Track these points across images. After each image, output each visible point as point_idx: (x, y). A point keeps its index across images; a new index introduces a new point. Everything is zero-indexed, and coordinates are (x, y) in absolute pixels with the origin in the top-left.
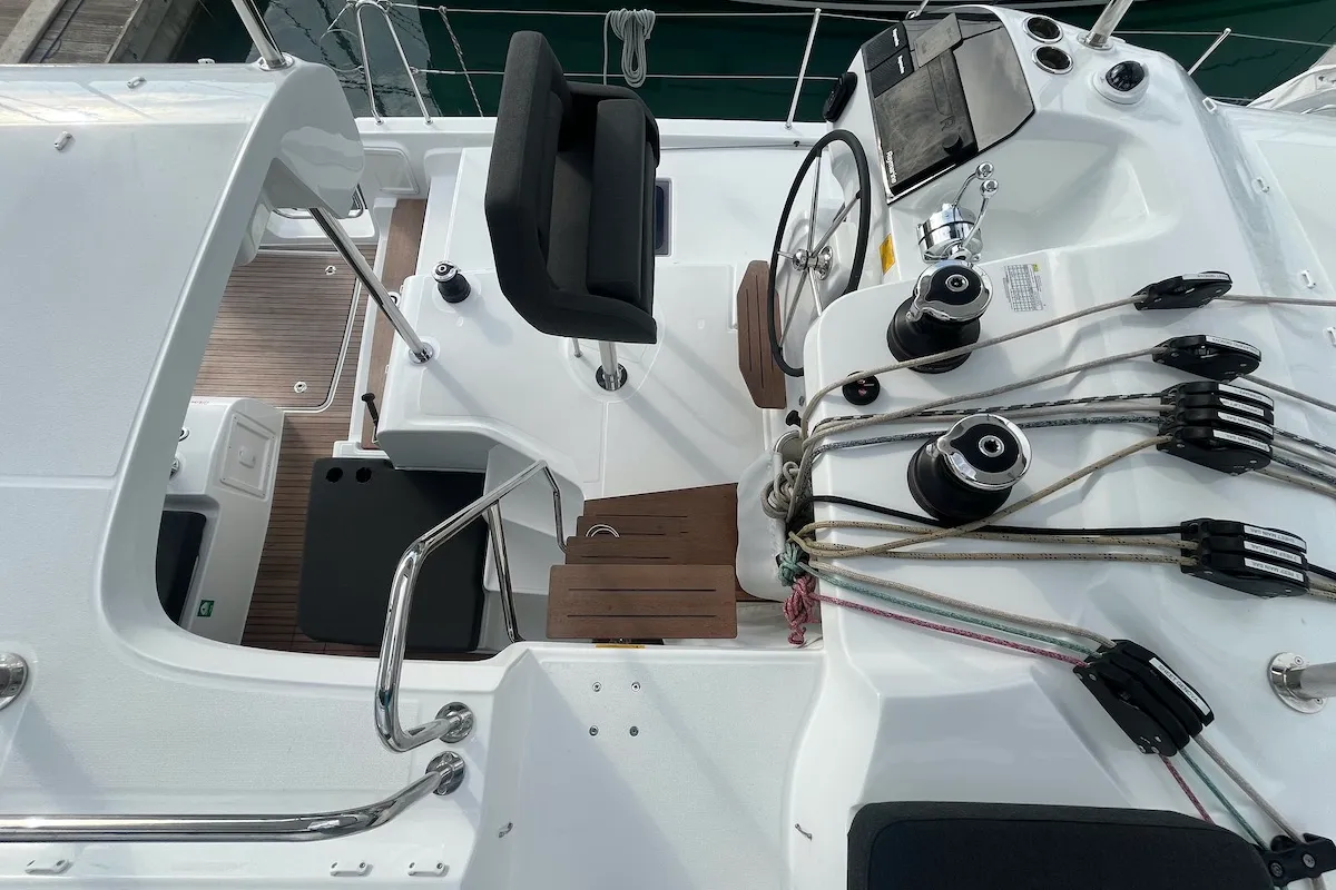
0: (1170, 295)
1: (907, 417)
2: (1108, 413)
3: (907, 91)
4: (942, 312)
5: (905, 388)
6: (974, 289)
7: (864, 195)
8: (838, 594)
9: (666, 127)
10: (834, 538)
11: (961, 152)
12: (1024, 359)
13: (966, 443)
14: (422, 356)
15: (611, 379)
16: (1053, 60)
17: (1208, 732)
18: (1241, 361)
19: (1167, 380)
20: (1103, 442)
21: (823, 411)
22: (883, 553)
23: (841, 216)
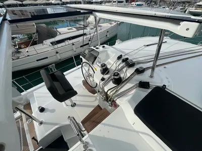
0: (119, 58)
1: (109, 79)
2: (123, 68)
3: (87, 56)
4: (104, 68)
5: (106, 77)
6: (105, 65)
7: (90, 66)
8: (116, 98)
9: (64, 73)
10: (111, 93)
11: (96, 58)
12: (113, 68)
13: (114, 75)
14: (41, 123)
15: (74, 105)
16: (97, 48)
17: (150, 84)
18: (127, 59)
19: (124, 63)
20: (124, 70)
21: (101, 84)
22: (116, 91)
23: (89, 70)
